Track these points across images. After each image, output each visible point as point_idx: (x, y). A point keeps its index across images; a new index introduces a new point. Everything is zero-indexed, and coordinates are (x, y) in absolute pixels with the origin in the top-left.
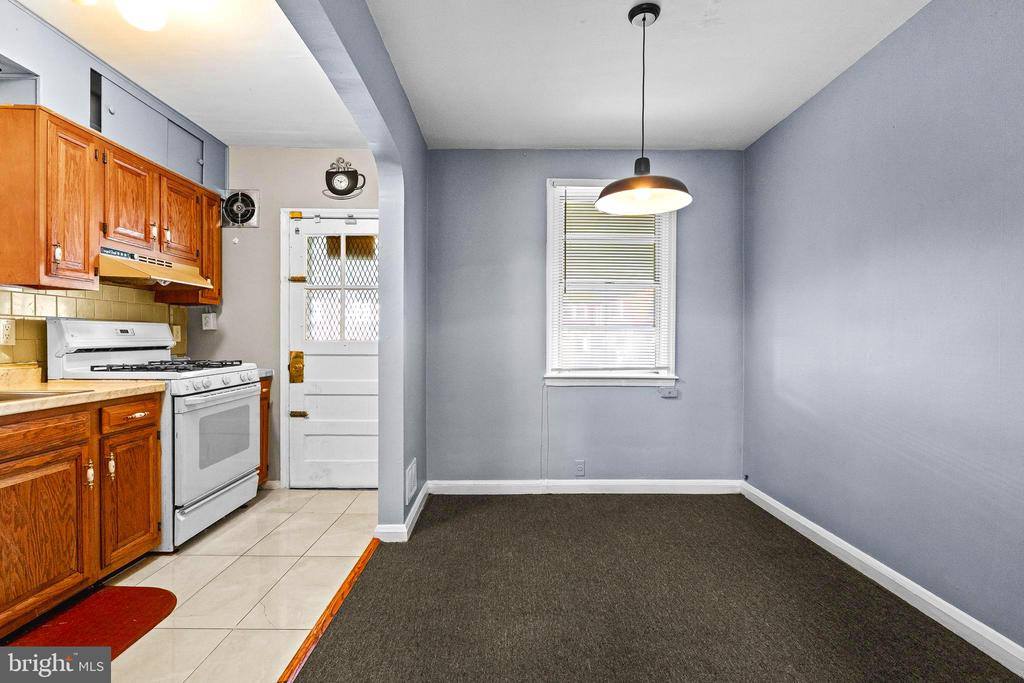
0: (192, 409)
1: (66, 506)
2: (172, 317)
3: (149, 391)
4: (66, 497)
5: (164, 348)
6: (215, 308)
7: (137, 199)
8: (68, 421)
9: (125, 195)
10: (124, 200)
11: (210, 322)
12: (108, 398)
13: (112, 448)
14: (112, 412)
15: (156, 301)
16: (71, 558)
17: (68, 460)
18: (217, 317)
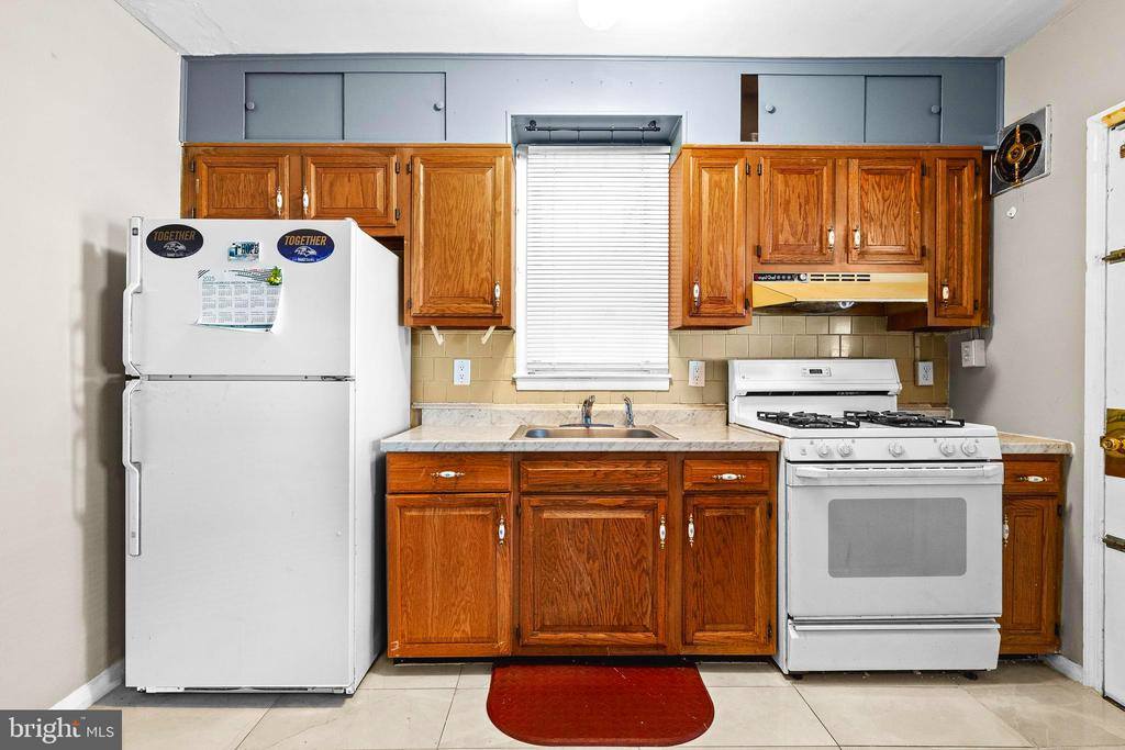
0: (810, 484)
1: (639, 557)
2: (918, 350)
3: (751, 449)
4: (639, 549)
5: (884, 393)
6: (984, 334)
7: (807, 202)
8: (640, 468)
9: (788, 202)
10: (786, 210)
11: (973, 354)
12: (686, 449)
13: (698, 509)
14: (697, 468)
15: (888, 330)
16: (644, 614)
17: (644, 508)
18: (986, 346)
